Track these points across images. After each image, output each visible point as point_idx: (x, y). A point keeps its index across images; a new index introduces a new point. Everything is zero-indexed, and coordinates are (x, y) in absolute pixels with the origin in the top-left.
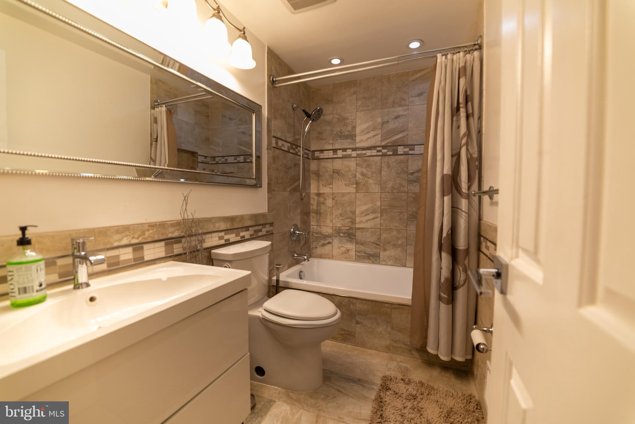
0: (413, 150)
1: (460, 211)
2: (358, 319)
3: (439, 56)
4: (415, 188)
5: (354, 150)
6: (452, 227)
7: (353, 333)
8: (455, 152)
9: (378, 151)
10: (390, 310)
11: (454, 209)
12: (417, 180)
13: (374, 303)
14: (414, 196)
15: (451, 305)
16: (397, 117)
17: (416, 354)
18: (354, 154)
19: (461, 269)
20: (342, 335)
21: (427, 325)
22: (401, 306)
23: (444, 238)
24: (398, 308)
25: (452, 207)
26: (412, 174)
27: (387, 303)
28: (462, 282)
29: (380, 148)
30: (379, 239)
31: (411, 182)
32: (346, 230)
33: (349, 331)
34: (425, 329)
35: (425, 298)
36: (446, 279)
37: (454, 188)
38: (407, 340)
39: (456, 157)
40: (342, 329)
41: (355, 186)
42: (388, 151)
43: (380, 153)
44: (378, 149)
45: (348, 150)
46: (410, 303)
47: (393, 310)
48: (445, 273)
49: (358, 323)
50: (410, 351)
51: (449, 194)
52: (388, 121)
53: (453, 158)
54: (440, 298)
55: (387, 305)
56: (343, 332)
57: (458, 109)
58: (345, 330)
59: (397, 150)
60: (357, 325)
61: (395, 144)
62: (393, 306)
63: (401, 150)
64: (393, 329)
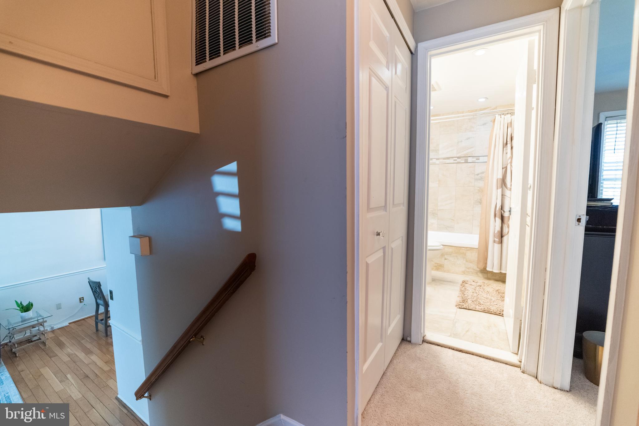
0: (479, 159)
1: (506, 197)
2: (446, 257)
3: (497, 116)
4: (481, 184)
5: (437, 159)
6: (502, 205)
7: (443, 265)
8: (504, 166)
9: (455, 160)
10: (465, 251)
11: (503, 196)
12: (481, 179)
13: (456, 247)
14: (478, 189)
15: (501, 244)
16: (468, 139)
17: (480, 275)
18: (438, 162)
19: (506, 226)
20: (436, 266)
21: (487, 257)
22: (471, 249)
23: (498, 211)
24: (470, 250)
25: (502, 195)
26: (478, 174)
27: (463, 247)
28: (507, 233)
29: (456, 158)
30: (454, 216)
31: (476, 180)
32: (431, 211)
33: (440, 264)
34: (486, 259)
35: (486, 242)
36: (498, 231)
37: (503, 185)
38: (475, 268)
39: (505, 169)
40: (436, 263)
41: (438, 182)
42: (461, 160)
43: (456, 162)
44: (455, 159)
45: (433, 160)
46: (477, 247)
47: (467, 251)
48: (498, 228)
49: (445, 259)
50: (477, 273)
51: (500, 188)
52: (462, 141)
53: (503, 169)
54: (494, 241)
55: (463, 248)
56: (436, 265)
57: (507, 144)
58: (438, 264)
59: (467, 160)
60: (445, 261)
61: (466, 156)
62: (467, 249)
63: (470, 159)
64: (467, 261)
